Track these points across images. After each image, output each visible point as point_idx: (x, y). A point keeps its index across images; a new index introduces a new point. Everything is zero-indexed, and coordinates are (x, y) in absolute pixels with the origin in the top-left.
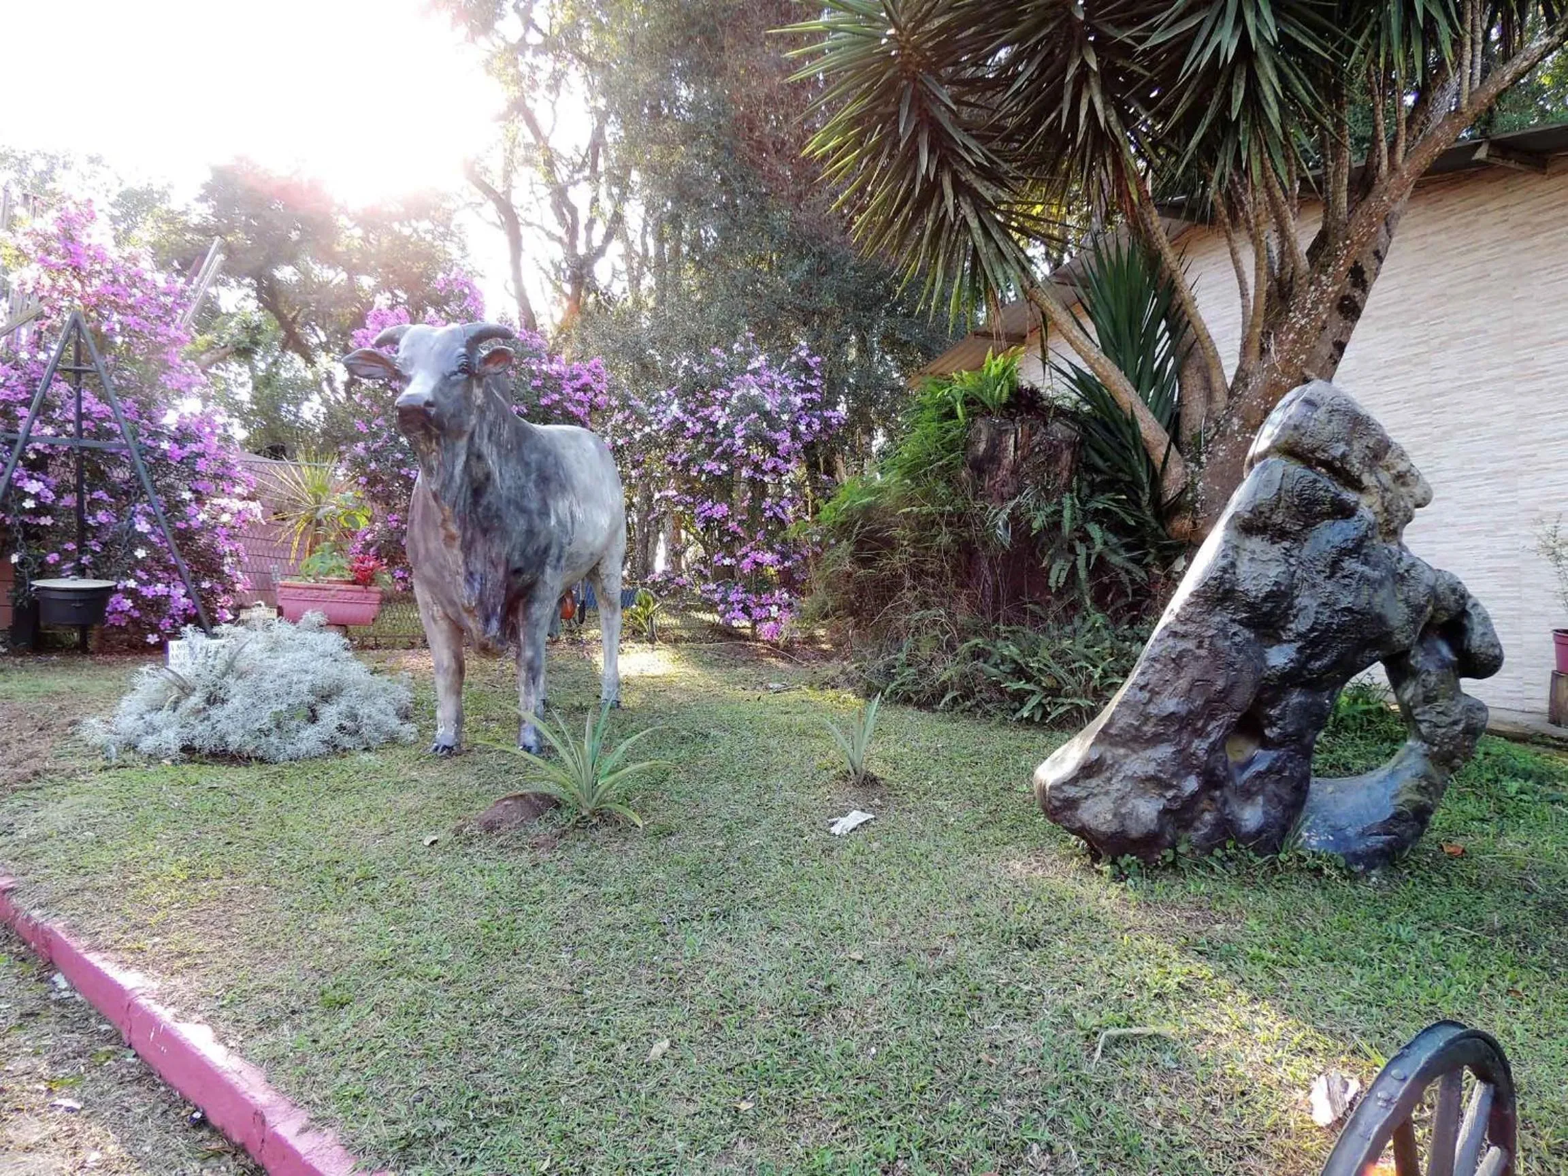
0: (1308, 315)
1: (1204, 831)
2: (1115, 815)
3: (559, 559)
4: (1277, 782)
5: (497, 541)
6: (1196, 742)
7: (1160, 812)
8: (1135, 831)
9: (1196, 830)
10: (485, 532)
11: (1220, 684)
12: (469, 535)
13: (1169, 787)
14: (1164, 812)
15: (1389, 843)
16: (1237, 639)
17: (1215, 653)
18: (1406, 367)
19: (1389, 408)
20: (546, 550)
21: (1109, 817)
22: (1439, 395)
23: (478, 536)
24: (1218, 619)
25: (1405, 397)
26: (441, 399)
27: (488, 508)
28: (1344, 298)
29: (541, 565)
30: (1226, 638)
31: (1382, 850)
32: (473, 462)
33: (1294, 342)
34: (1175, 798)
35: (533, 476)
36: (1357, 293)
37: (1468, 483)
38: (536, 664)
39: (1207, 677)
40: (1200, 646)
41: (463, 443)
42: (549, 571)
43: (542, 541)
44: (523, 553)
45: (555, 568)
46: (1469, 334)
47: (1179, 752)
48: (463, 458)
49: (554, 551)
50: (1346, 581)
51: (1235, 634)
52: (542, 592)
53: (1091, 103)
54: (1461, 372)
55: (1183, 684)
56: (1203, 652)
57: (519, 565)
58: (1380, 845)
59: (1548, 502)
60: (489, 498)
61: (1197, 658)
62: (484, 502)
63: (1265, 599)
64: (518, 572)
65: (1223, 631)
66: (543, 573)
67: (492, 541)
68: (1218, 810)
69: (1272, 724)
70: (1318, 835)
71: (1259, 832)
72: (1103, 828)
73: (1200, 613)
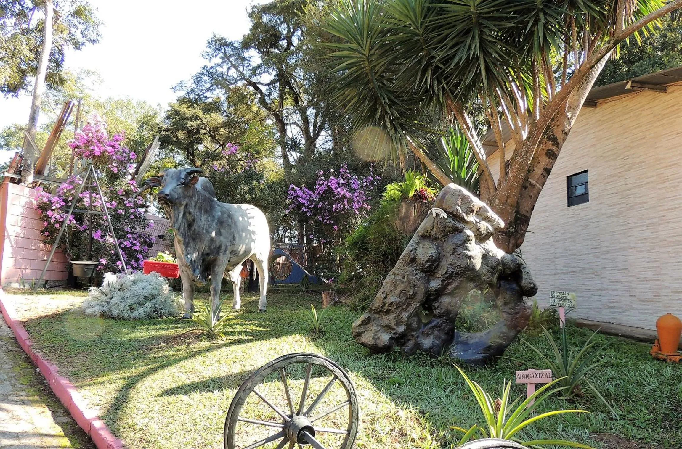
0: (523, 158)
1: (410, 347)
2: (373, 338)
3: (225, 251)
4: (439, 331)
5: (199, 243)
6: (404, 313)
7: (390, 338)
8: (381, 344)
9: (407, 346)
10: (194, 239)
11: (411, 292)
12: (187, 240)
13: (394, 329)
14: (391, 339)
15: (485, 357)
16: (417, 276)
17: (409, 281)
18: (616, 178)
19: (609, 196)
20: (220, 247)
21: (371, 339)
22: (628, 190)
23: (191, 241)
24: (410, 268)
25: (615, 191)
26: (172, 193)
27: (194, 231)
28: (549, 150)
29: (218, 253)
30: (413, 275)
31: (481, 359)
32: (187, 215)
33: (518, 168)
34: (395, 333)
35: (216, 221)
36: (554, 148)
37: (640, 229)
38: (217, 289)
39: (407, 290)
40: (403, 278)
41: (182, 208)
42: (221, 255)
43: (218, 244)
44: (209, 247)
45: (224, 254)
46: (639, 163)
47: (397, 316)
48: (182, 213)
49: (223, 248)
50: (458, 256)
51: (417, 274)
52: (219, 262)
53: (426, 79)
54: (636, 180)
55: (398, 291)
56: (405, 281)
57: (208, 252)
58: (480, 357)
59: (670, 237)
60: (195, 227)
61: (402, 282)
62: (193, 229)
63: (427, 262)
64: (208, 254)
65: (412, 273)
66: (219, 255)
67: (197, 243)
68: (415, 339)
69: (436, 309)
70: (457, 352)
71: (431, 348)
72: (369, 343)
73: (404, 266)
